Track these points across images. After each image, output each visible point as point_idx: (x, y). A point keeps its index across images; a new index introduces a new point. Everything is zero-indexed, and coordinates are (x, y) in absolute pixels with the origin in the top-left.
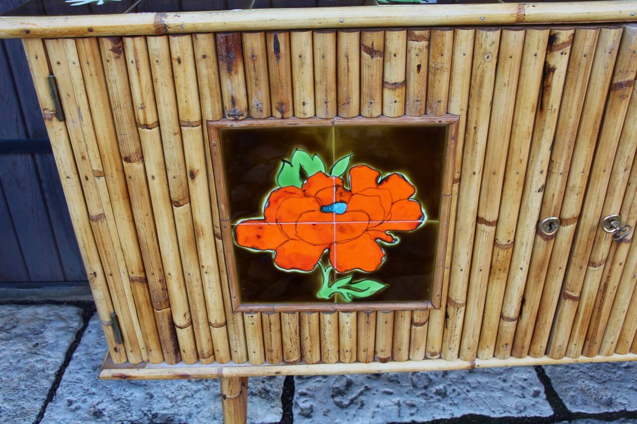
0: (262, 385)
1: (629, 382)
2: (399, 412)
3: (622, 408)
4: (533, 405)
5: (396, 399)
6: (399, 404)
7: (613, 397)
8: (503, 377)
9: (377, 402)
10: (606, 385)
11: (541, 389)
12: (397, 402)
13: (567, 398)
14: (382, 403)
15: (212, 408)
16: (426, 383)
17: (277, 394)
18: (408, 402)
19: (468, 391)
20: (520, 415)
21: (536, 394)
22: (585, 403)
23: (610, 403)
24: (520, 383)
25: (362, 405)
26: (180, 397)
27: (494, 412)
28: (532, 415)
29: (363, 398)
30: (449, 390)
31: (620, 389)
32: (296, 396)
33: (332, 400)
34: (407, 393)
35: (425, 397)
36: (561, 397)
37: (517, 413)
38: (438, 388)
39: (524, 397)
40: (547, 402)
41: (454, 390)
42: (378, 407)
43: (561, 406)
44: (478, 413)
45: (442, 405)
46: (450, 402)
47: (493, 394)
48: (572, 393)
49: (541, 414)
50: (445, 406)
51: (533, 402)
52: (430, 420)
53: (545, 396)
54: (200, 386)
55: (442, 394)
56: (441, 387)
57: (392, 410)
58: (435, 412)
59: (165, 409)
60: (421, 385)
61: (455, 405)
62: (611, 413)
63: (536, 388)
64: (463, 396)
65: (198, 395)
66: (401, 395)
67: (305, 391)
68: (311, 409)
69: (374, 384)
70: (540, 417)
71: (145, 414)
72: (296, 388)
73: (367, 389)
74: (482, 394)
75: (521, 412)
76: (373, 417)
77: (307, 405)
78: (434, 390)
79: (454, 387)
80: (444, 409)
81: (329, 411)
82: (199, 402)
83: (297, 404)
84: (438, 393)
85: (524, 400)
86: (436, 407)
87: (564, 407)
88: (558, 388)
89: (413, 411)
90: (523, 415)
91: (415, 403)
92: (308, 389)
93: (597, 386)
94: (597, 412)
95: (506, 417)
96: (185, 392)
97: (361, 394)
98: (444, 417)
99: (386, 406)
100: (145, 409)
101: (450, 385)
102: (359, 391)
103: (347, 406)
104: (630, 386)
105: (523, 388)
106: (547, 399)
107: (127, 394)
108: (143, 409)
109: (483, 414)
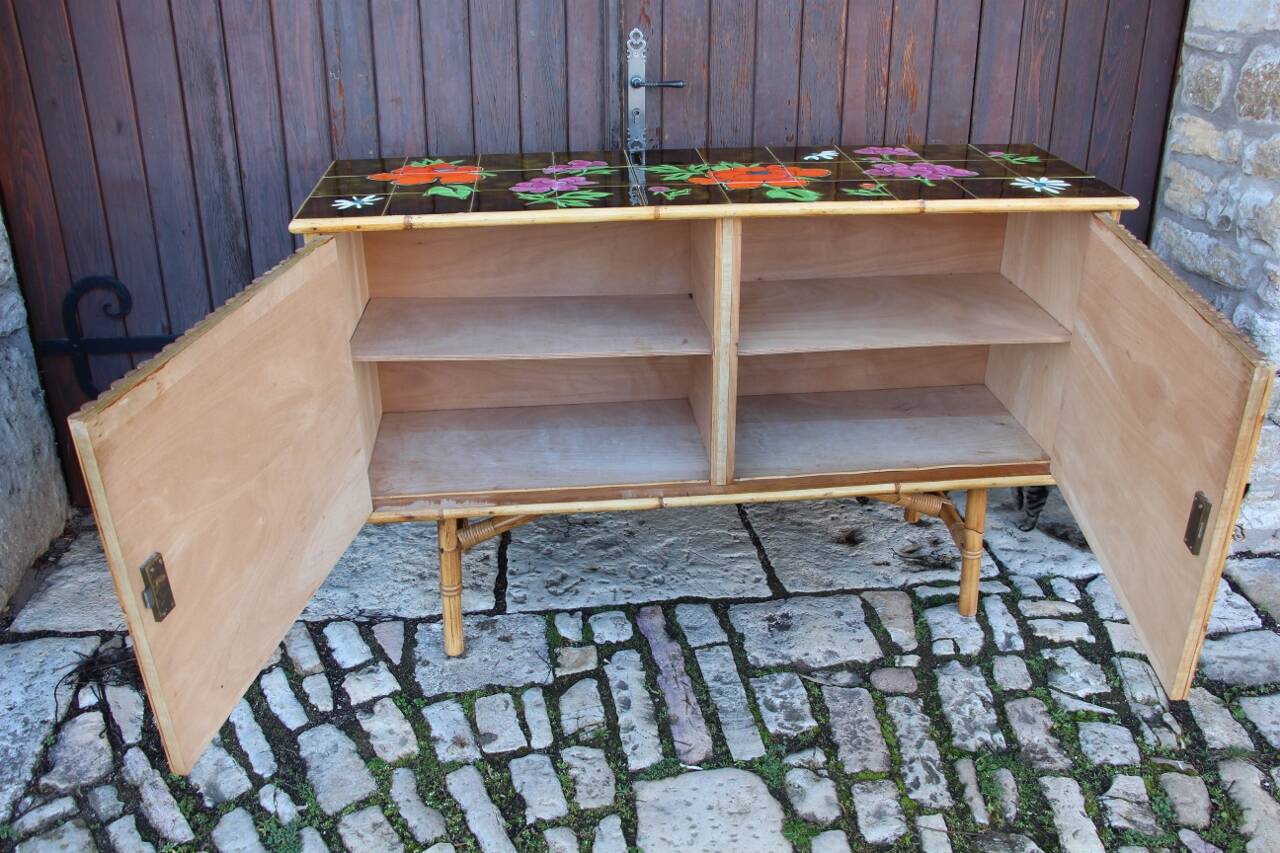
0: (474, 581)
3: (840, 587)
4: (752, 588)
5: (612, 588)
6: (615, 591)
7: (834, 579)
8: (724, 568)
9: (592, 590)
11: (764, 576)
12: (612, 590)
13: (788, 582)
14: (597, 591)
15: (422, 600)
16: (644, 575)
17: (489, 587)
18: (624, 589)
19: (687, 579)
21: (758, 581)
22: (804, 584)
23: (830, 584)
24: (742, 572)
25: (577, 592)
26: (387, 595)
27: (712, 594)
29: (577, 587)
30: (667, 579)
31: (842, 573)
32: (508, 588)
33: (545, 590)
34: (624, 582)
35: (642, 585)
36: (781, 581)
37: (735, 595)
38: (655, 578)
39: (744, 582)
40: (767, 587)
41: (672, 579)
42: (595, 594)
43: (780, 589)
44: (694, 595)
45: (658, 590)
46: (667, 587)
47: (712, 581)
48: (793, 578)
49: (758, 595)
50: (662, 591)
52: (646, 601)
53: (766, 582)
54: (407, 585)
55: (660, 582)
56: (660, 576)
57: (609, 596)
58: (651, 595)
59: (371, 604)
60: (638, 576)
61: (673, 589)
62: (828, 591)
63: (758, 576)
64: (681, 582)
65: (406, 592)
66: (617, 584)
67: (518, 584)
68: (525, 597)
69: (591, 576)
70: (756, 597)
71: (352, 611)
72: (509, 581)
73: (582, 580)
74: (701, 581)
75: (738, 593)
76: (588, 602)
77: (521, 594)
78: (652, 579)
79: (672, 576)
80: (660, 593)
81: (542, 598)
82: (408, 598)
83: (510, 595)
84: (655, 581)
85: (744, 585)
86: (652, 592)
87: (784, 589)
88: (779, 574)
89: (628, 595)
90: (741, 596)
91: (631, 589)
92: (521, 582)
93: (820, 572)
94: (814, 591)
96: (391, 591)
97: (576, 584)
98: (659, 599)
99: (602, 593)
100: (352, 606)
101: (668, 575)
102: (574, 582)
103: (561, 594)
105: (745, 576)
106: (768, 584)
107: (331, 594)
108: (349, 606)
109: (700, 596)
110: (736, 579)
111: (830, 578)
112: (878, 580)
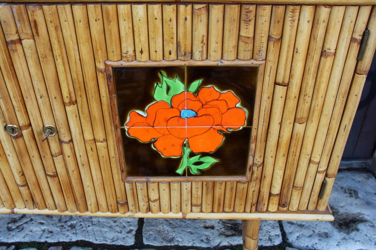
1: (190, 228)
2: (41, 236)
3: (176, 244)
4: (124, 238)
5: (43, 227)
6: (44, 231)
7: (175, 237)
9: (32, 228)
10: (176, 229)
11: (135, 228)
12: (44, 229)
13: (146, 235)
14: (34, 229)
16: (67, 220)
18: (50, 230)
19: (89, 226)
20: (112, 243)
21: (130, 231)
22: (155, 239)
24: (124, 224)
25: (22, 229)
27: (97, 240)
28: (119, 244)
29: (25, 225)
30: (79, 224)
31: (182, 232)
33: (6, 225)
34: (53, 224)
35: (61, 228)
36: (143, 235)
37: (111, 242)
38: (72, 222)
39: (121, 232)
40: (134, 237)
41: (81, 225)
42: (31, 231)
43: (140, 240)
44: (87, 240)
45: (68, 233)
46: (74, 232)
47: (103, 229)
48: (151, 233)
49: (125, 244)
50: (69, 234)
51: (124, 236)
52: (56, 242)
53: (134, 233)
55: (72, 227)
56: (75, 222)
57: (38, 234)
58: (61, 237)
60: (64, 220)
61: (76, 234)
62: (169, 246)
63: (131, 228)
64: (84, 228)
66: (48, 225)
70: (124, 245)
73: (32, 220)
74: (96, 228)
75: (114, 241)
76: (24, 237)
78: (69, 224)
79: (82, 223)
80: (68, 236)
85: (120, 235)
86: (64, 234)
87: (142, 240)
89: (50, 235)
90: (114, 243)
91: (53, 231)
93: (169, 229)
94: (159, 245)
95: (103, 244)
98: (65, 240)
99: (36, 231)
101: (80, 222)
102: (25, 221)
103: (13, 230)
104: (189, 230)
105: (124, 227)
106: (135, 235)
109: (91, 240)
110: (118, 229)
111: (174, 235)
112: (202, 241)
